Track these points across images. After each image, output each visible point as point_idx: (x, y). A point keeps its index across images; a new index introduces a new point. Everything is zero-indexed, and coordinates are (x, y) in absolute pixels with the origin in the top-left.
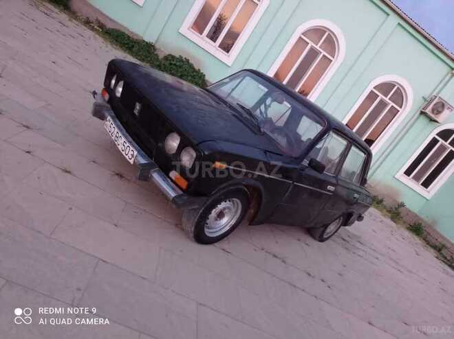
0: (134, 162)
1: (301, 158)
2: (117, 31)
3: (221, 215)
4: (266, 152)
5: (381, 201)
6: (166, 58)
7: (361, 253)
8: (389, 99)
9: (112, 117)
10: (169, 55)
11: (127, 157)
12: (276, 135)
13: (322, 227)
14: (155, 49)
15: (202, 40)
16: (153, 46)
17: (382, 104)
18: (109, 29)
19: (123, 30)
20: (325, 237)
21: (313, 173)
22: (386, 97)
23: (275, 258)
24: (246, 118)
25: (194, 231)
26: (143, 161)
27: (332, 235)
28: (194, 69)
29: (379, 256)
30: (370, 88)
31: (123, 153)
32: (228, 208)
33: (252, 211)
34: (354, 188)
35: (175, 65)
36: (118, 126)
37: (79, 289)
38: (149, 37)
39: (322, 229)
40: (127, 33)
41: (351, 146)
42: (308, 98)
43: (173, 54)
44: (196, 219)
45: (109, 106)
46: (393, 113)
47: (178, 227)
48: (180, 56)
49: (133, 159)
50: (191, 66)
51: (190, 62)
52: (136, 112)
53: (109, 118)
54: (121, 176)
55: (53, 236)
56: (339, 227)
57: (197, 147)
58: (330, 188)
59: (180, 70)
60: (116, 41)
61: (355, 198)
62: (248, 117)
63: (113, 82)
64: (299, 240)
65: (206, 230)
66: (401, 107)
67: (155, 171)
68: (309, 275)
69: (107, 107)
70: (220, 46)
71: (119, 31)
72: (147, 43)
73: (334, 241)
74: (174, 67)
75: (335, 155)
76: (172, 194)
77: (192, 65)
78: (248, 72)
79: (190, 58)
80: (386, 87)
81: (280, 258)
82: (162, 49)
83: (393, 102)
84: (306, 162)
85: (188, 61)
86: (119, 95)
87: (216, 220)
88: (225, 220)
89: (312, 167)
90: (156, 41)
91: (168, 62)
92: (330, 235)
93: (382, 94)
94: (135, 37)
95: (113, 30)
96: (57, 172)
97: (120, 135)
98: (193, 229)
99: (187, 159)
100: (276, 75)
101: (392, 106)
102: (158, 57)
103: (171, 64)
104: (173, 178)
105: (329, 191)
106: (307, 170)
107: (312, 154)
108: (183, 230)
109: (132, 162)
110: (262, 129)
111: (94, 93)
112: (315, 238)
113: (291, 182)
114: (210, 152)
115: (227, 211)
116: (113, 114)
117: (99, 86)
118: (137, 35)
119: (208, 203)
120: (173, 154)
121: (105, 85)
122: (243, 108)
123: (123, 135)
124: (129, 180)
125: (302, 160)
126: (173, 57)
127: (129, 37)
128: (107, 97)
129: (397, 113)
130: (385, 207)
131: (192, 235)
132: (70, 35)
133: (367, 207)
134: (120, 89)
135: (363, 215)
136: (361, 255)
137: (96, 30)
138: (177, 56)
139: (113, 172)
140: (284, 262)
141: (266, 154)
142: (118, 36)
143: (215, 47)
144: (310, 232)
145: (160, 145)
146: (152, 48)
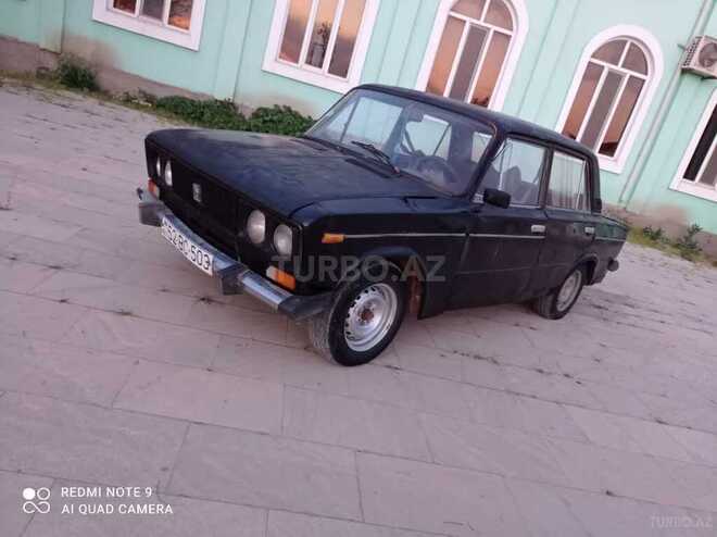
0: (213, 271)
1: (469, 194)
2: (173, 99)
3: (366, 315)
4: (405, 199)
5: (658, 233)
6: (256, 115)
7: (632, 320)
8: (623, 66)
9: (168, 217)
10: (259, 109)
11: (202, 267)
12: (425, 172)
13: (548, 295)
14: (236, 108)
15: (301, 71)
16: (232, 104)
17: (614, 79)
18: (162, 99)
19: (181, 94)
20: (561, 308)
21: (498, 212)
22: (617, 64)
23: (478, 361)
24: (367, 159)
25: (331, 349)
26: (222, 265)
27: (571, 305)
28: (301, 117)
29: (665, 318)
30: (586, 58)
31: (196, 263)
32: (374, 300)
33: (418, 297)
34: (581, 218)
35: (271, 121)
36: (179, 227)
37: (165, 469)
38: (222, 93)
39: (550, 298)
40: (187, 96)
41: (552, 154)
42: (489, 107)
43: (264, 106)
44: (328, 330)
45: (162, 203)
46: (636, 86)
47: (309, 351)
48: (276, 106)
49: (210, 268)
50: (296, 115)
51: (293, 109)
52: (197, 198)
53: (164, 220)
54: (207, 300)
55: (117, 406)
56: (580, 289)
57: (290, 221)
58: (536, 228)
59: (280, 127)
60: (176, 113)
61: (588, 234)
62: (372, 156)
63: (158, 166)
64: (517, 325)
65: (351, 344)
66: (646, 74)
67: (244, 276)
68: (541, 371)
69: (160, 206)
70: (330, 72)
71: (176, 97)
72: (221, 102)
73: (582, 314)
74: (271, 125)
75: (530, 175)
76: (277, 301)
77: (296, 113)
78: (365, 92)
79: (291, 105)
80: (611, 50)
81: (487, 359)
82: (247, 104)
83: (629, 68)
84: (478, 198)
85: (289, 109)
86: (169, 182)
87: (362, 324)
88: (376, 321)
89: (490, 202)
90: (234, 95)
91: (261, 120)
92: (568, 305)
93: (607, 61)
94: (202, 100)
95: (167, 99)
96: (109, 318)
97: (184, 238)
98: (328, 346)
99: (283, 243)
100: (430, 86)
101: (631, 77)
102: (243, 117)
103: (265, 122)
104: (273, 278)
105: (537, 233)
106: (484, 209)
107: (486, 183)
108: (316, 353)
109: (209, 272)
110: (396, 168)
111: (140, 192)
112: (543, 316)
113: (463, 235)
114: (312, 220)
115: (374, 306)
116: (170, 213)
117: (143, 179)
118: (203, 95)
119: (337, 301)
120: (263, 243)
121: (150, 175)
122: (362, 145)
123: (189, 237)
124: (221, 303)
125: (472, 197)
126: (265, 110)
127: (193, 101)
128: (157, 191)
129: (643, 84)
130: (667, 241)
131: (330, 356)
132: (103, 125)
133: (618, 245)
134: (169, 174)
135: (616, 259)
136: (633, 323)
137: (143, 107)
138: (272, 107)
139: (196, 297)
140: (495, 362)
141: (406, 202)
142: (176, 106)
143: (323, 75)
144: (532, 307)
145: (241, 234)
146: (231, 107)
